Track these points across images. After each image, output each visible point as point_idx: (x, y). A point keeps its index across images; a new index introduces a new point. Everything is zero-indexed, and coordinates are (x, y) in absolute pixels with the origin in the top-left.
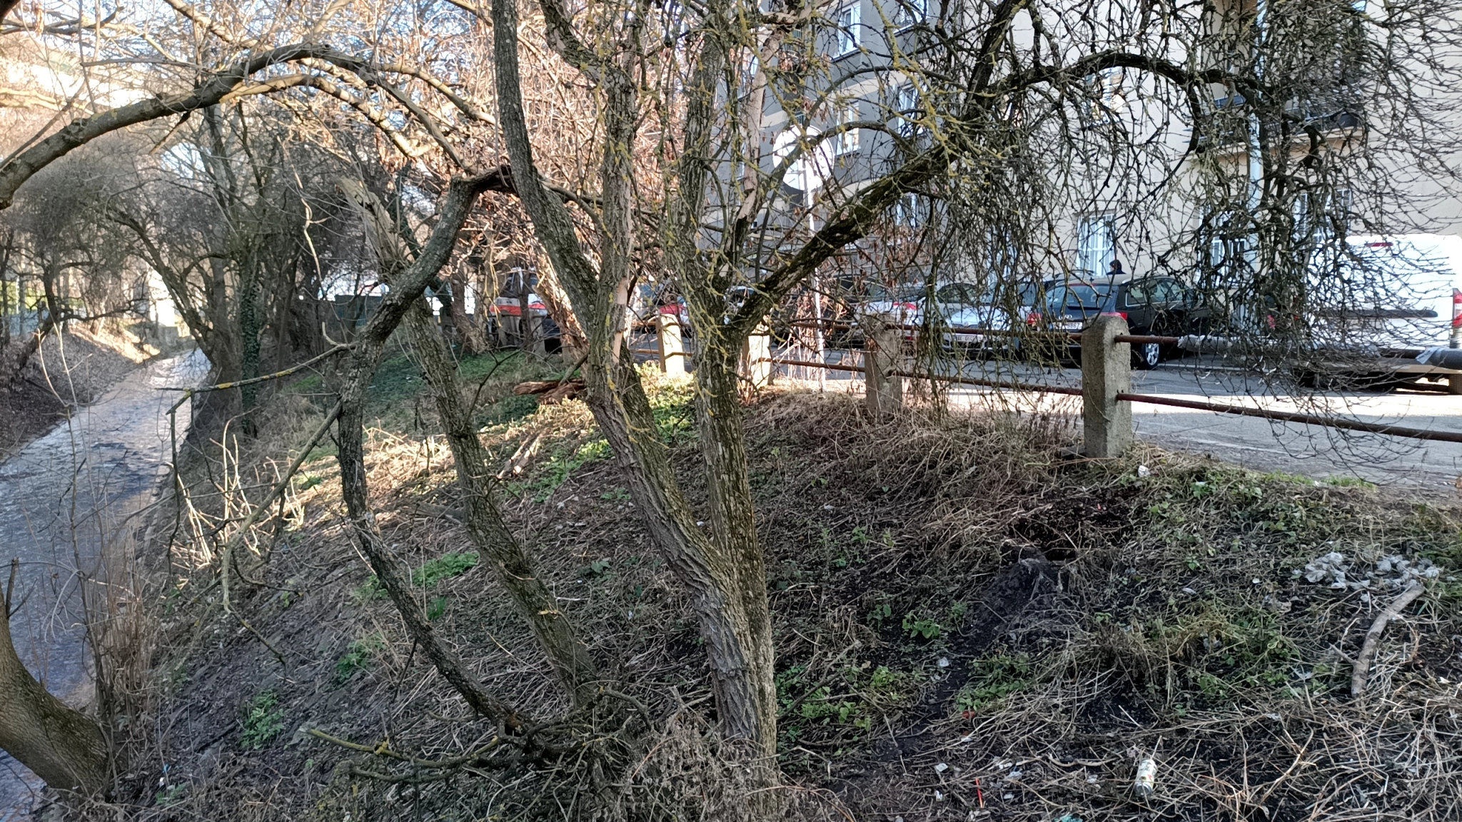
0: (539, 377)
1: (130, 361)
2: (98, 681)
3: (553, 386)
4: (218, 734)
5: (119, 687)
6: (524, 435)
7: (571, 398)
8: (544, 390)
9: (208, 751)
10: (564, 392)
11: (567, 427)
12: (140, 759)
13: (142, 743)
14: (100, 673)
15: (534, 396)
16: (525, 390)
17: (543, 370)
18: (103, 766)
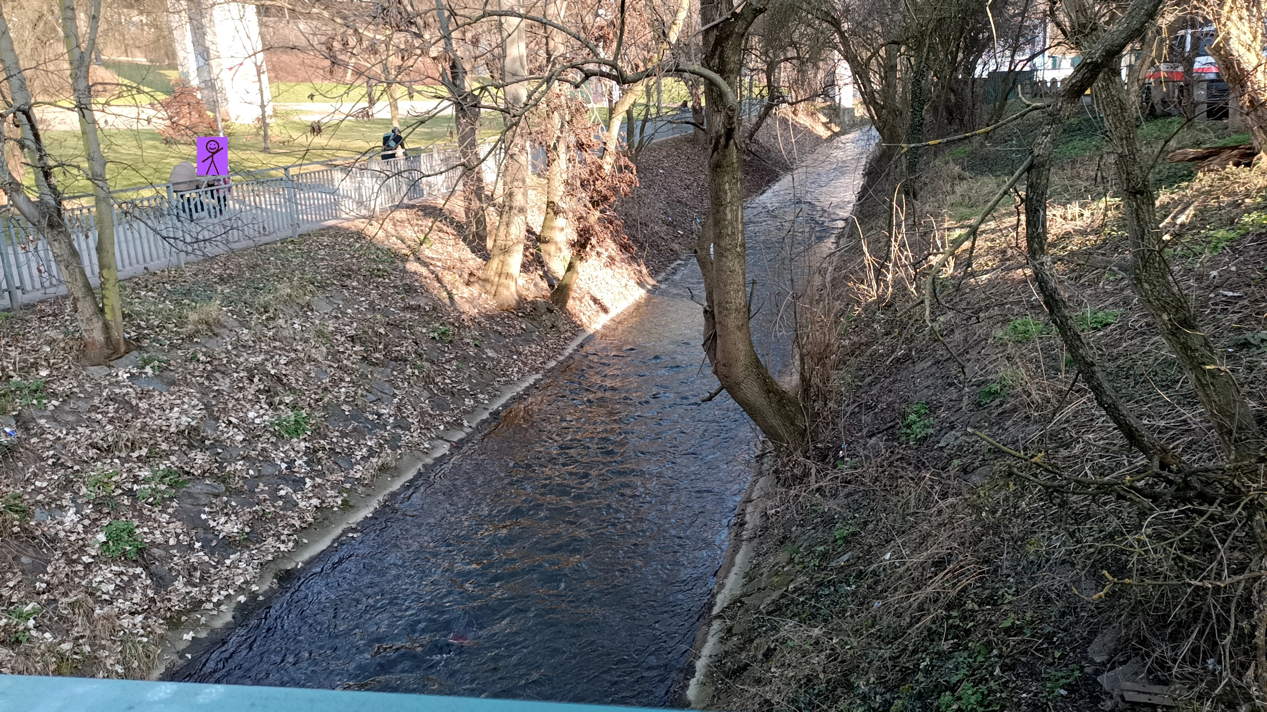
0: (1197, 144)
1: (819, 138)
2: (802, 374)
3: (1215, 153)
4: (883, 427)
5: (816, 380)
6: (1176, 203)
7: (1237, 165)
8: (1203, 158)
9: (874, 438)
10: (1228, 159)
11: (1229, 195)
12: (827, 434)
13: (828, 424)
14: (803, 368)
15: (1190, 164)
16: (1181, 157)
17: (1202, 136)
18: (803, 434)
